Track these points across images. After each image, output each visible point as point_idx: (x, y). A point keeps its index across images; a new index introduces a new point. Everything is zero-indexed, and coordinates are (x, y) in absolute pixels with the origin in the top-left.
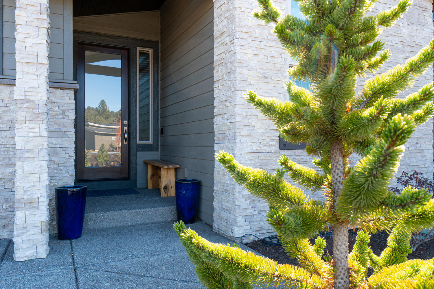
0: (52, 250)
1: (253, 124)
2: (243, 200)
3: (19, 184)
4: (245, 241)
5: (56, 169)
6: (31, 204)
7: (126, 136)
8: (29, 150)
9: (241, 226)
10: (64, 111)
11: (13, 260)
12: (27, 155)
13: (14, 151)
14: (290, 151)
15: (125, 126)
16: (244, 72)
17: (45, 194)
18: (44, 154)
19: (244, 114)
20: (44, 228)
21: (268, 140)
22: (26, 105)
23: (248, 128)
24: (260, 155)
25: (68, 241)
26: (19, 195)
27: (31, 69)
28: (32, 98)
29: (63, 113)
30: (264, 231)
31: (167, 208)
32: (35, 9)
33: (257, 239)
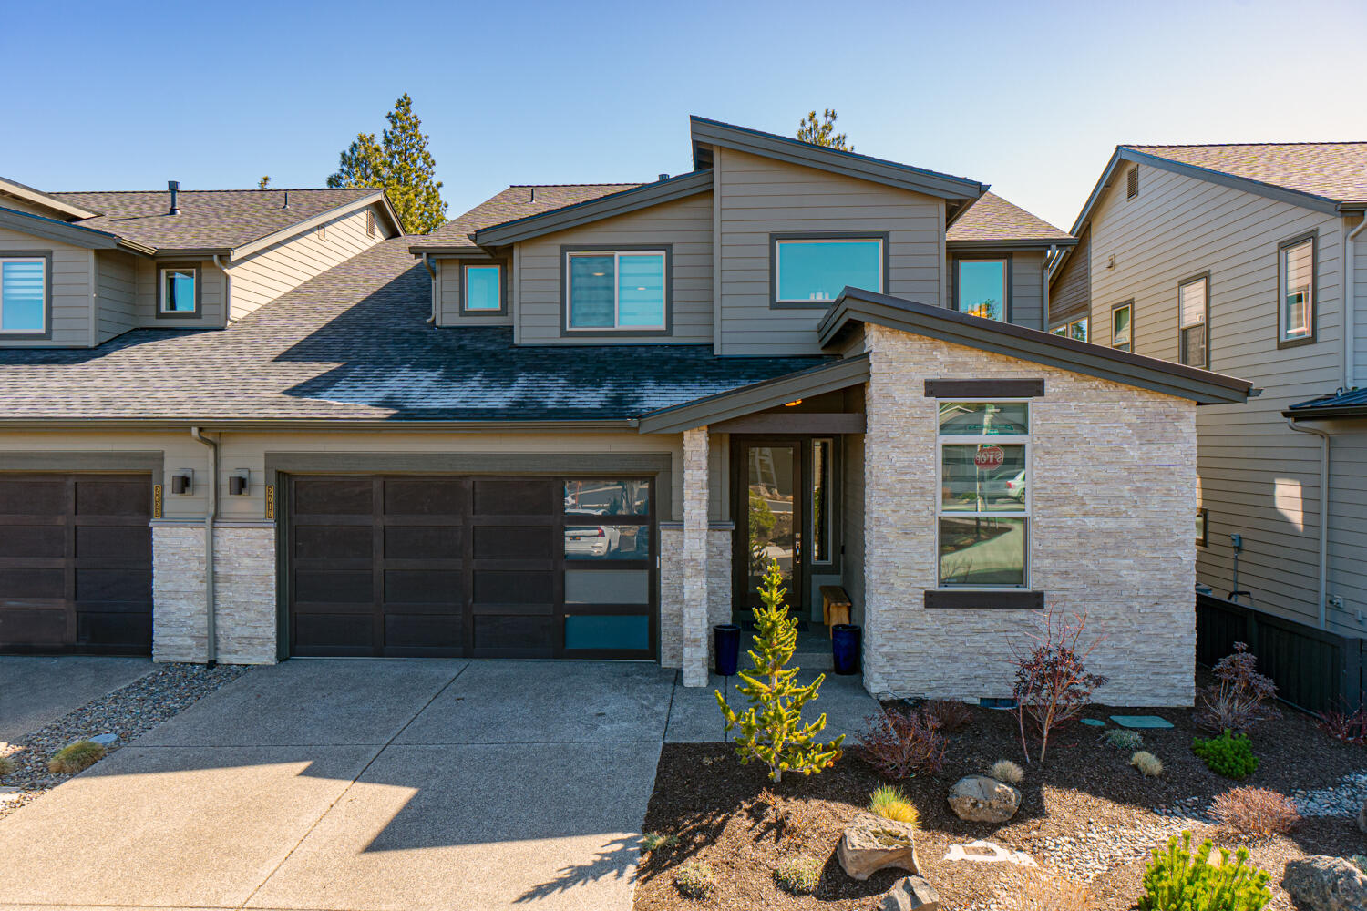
0: (711, 682)
1: (892, 581)
2: (880, 657)
3: (687, 626)
4: (882, 698)
5: (714, 606)
6: (696, 642)
7: (798, 552)
8: (694, 600)
9: (877, 683)
10: (721, 552)
11: (682, 685)
12: (692, 603)
13: (683, 601)
14: (939, 610)
15: (798, 540)
16: (882, 529)
17: (705, 635)
18: (705, 602)
19: (881, 571)
20: (705, 663)
21: (910, 598)
22: (691, 564)
23: (885, 586)
24: (900, 612)
25: (724, 677)
26: (687, 634)
27: (695, 535)
28: (696, 558)
29: (721, 553)
30: (905, 692)
31: (826, 655)
32: (697, 485)
33: (896, 698)
